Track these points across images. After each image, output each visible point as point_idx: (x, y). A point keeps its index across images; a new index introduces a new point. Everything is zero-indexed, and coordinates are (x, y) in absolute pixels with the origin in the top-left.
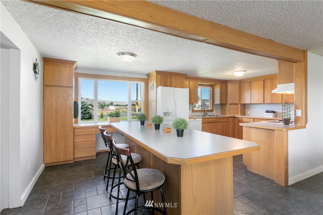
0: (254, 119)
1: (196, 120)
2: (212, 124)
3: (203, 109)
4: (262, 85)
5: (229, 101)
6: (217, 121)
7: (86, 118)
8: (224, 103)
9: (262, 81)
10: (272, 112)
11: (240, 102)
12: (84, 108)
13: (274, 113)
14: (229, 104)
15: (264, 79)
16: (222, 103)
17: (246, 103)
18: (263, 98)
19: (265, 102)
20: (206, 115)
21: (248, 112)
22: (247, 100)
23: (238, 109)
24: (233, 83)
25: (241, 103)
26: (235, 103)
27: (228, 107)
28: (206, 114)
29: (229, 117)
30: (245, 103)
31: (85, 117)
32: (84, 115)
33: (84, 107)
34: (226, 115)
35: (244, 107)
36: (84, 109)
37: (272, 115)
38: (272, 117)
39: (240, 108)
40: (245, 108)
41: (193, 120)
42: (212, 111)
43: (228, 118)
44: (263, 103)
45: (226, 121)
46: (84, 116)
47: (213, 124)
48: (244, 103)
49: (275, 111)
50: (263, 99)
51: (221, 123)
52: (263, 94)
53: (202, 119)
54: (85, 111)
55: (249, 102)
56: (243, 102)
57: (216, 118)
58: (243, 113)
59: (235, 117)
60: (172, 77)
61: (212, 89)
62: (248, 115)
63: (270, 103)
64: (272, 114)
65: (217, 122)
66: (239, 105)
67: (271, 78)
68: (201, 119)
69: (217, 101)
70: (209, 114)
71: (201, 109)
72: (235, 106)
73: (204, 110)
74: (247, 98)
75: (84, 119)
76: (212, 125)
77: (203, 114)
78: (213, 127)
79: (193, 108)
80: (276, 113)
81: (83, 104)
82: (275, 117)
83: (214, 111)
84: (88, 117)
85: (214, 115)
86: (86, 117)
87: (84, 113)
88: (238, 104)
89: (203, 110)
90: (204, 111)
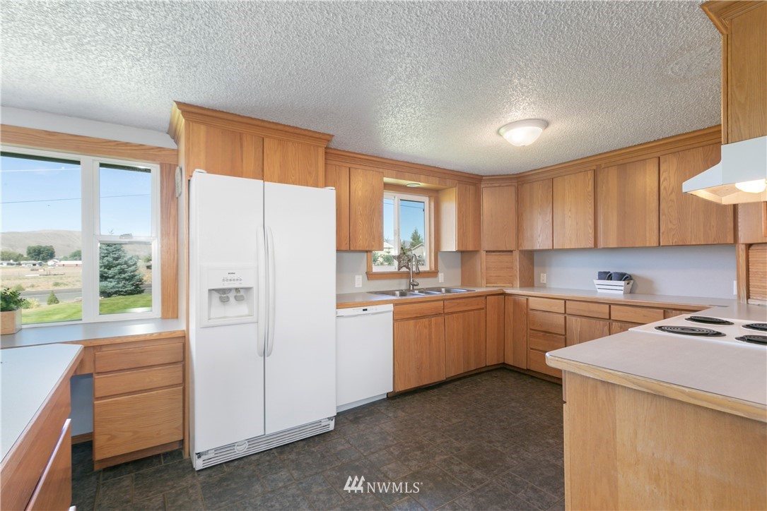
0: (565, 300)
1: (371, 309)
2: (430, 321)
3: (404, 269)
4: (591, 188)
5: (486, 244)
6: (446, 311)
7: (126, 292)
8: (471, 249)
9: (590, 175)
10: (622, 277)
11: (518, 245)
12: (118, 264)
13: (627, 282)
14: (487, 251)
15: (594, 167)
16: (464, 249)
17: (537, 247)
18: (591, 231)
19: (601, 244)
20: (414, 290)
21: (543, 278)
22: (539, 237)
23: (512, 268)
24: (497, 185)
25: (520, 249)
26: (505, 249)
27: (482, 261)
28: (413, 285)
29: (486, 296)
30: (535, 248)
31: (120, 290)
32: (118, 283)
33: (117, 262)
34: (476, 286)
35: (532, 261)
36: (118, 267)
37: (622, 288)
38: (622, 292)
39: (517, 264)
40: (532, 264)
41: (359, 310)
42: (433, 274)
43: (484, 298)
44: (592, 245)
45: (479, 307)
46: (118, 288)
47: (433, 319)
48: (530, 248)
49: (629, 272)
50: (592, 236)
51: (461, 314)
52: (592, 217)
53: (396, 305)
54: (120, 273)
55: (548, 246)
56: (527, 246)
57: (444, 300)
58: (529, 281)
59: (504, 294)
60: (266, 141)
61: (432, 204)
62: (543, 286)
63: (616, 246)
64: (622, 283)
65: (448, 314)
66: (516, 255)
67: (621, 162)
68: (390, 307)
69: (450, 243)
70: (423, 283)
71: (399, 269)
72: (505, 258)
73: (408, 273)
74: (539, 231)
75: (120, 295)
76: (430, 325)
77: (403, 284)
78: (433, 330)
79: (369, 267)
80: (632, 282)
81: (116, 256)
82: (630, 293)
83: (441, 276)
84: (130, 288)
85: (439, 290)
86: (124, 290)
87: (119, 278)
88: (512, 251)
89: (403, 273)
90: (407, 275)
